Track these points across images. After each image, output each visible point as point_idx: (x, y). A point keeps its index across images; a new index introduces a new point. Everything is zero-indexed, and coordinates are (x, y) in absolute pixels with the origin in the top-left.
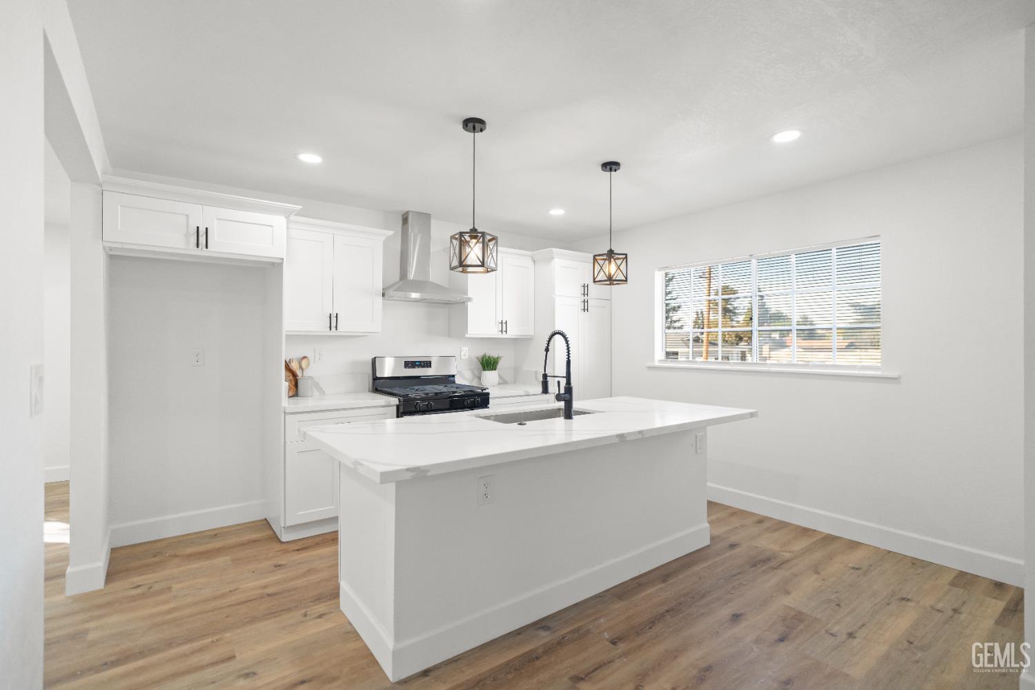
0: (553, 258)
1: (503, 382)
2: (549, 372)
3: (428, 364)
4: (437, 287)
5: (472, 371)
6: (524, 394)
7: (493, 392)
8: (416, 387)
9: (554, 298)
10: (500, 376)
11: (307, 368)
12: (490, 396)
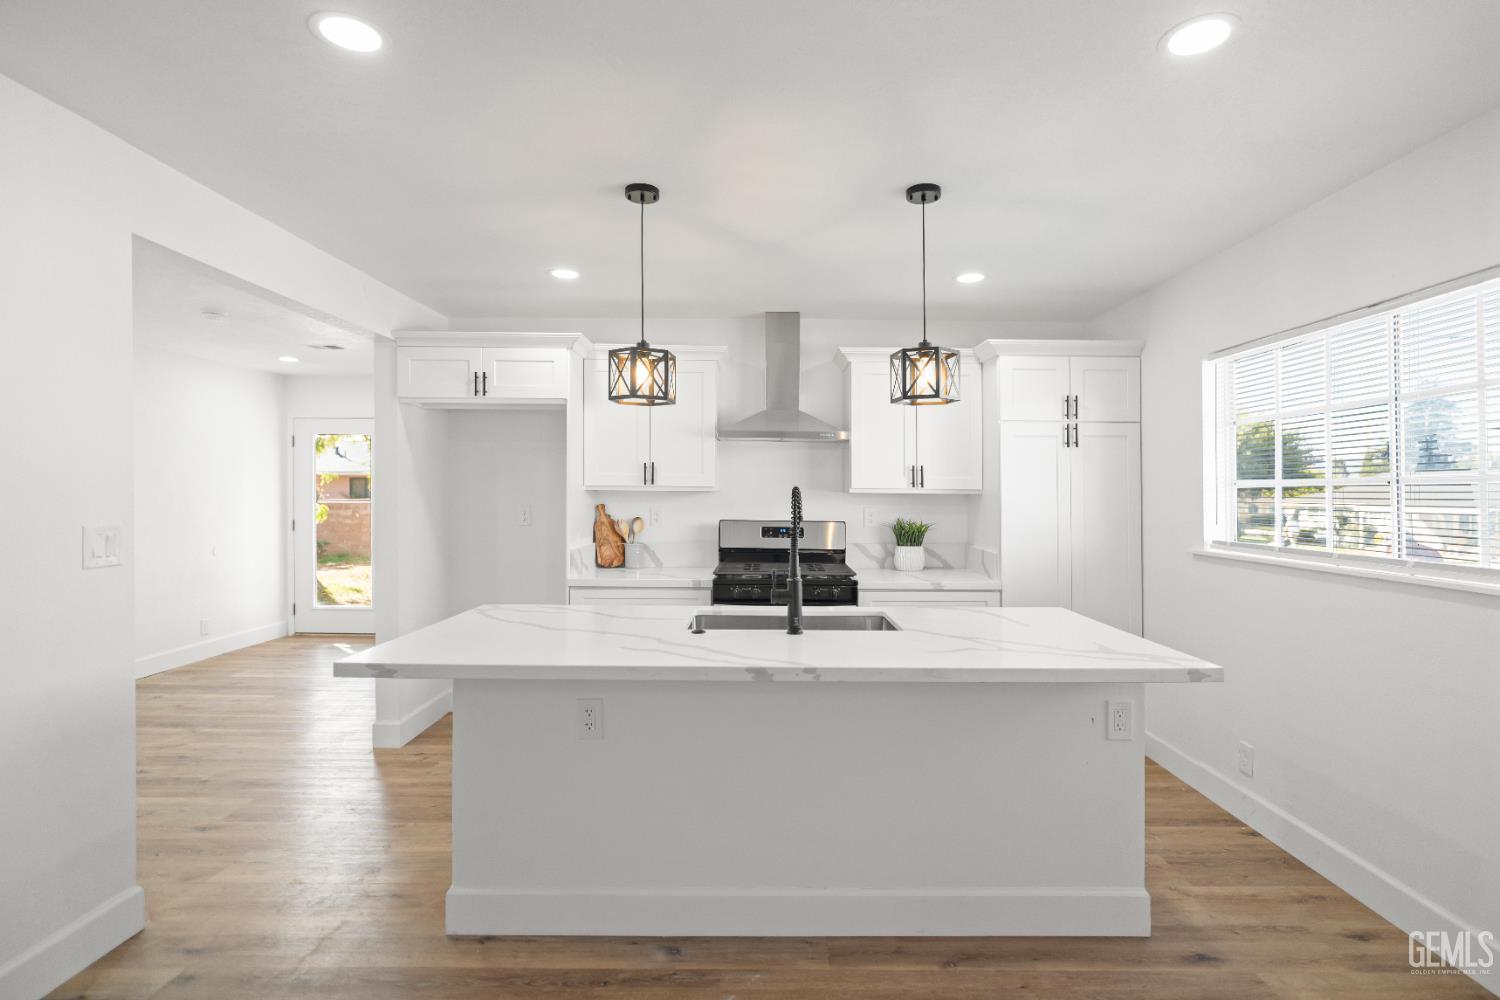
5: (883, 545)
9: (999, 427)
11: (639, 532)
12: (859, 587)
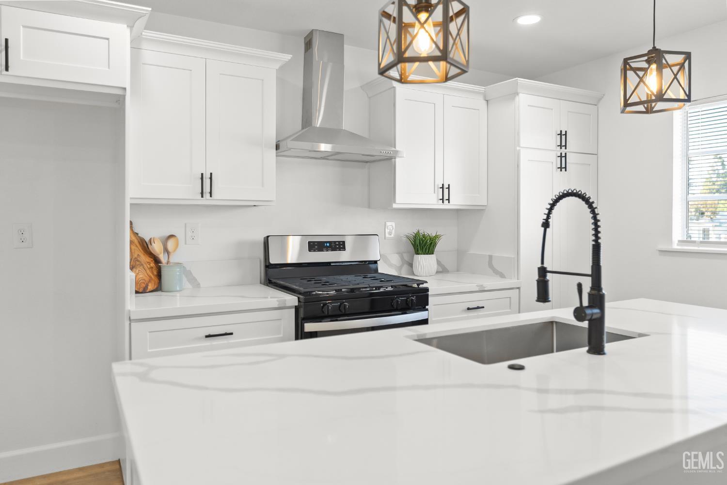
0: (518, 94)
1: (442, 270)
2: (548, 265)
3: (339, 246)
4: (353, 136)
5: (400, 254)
6: (477, 289)
7: (433, 286)
8: (324, 279)
9: (519, 152)
10: (439, 263)
11: (175, 250)
12: (430, 293)
